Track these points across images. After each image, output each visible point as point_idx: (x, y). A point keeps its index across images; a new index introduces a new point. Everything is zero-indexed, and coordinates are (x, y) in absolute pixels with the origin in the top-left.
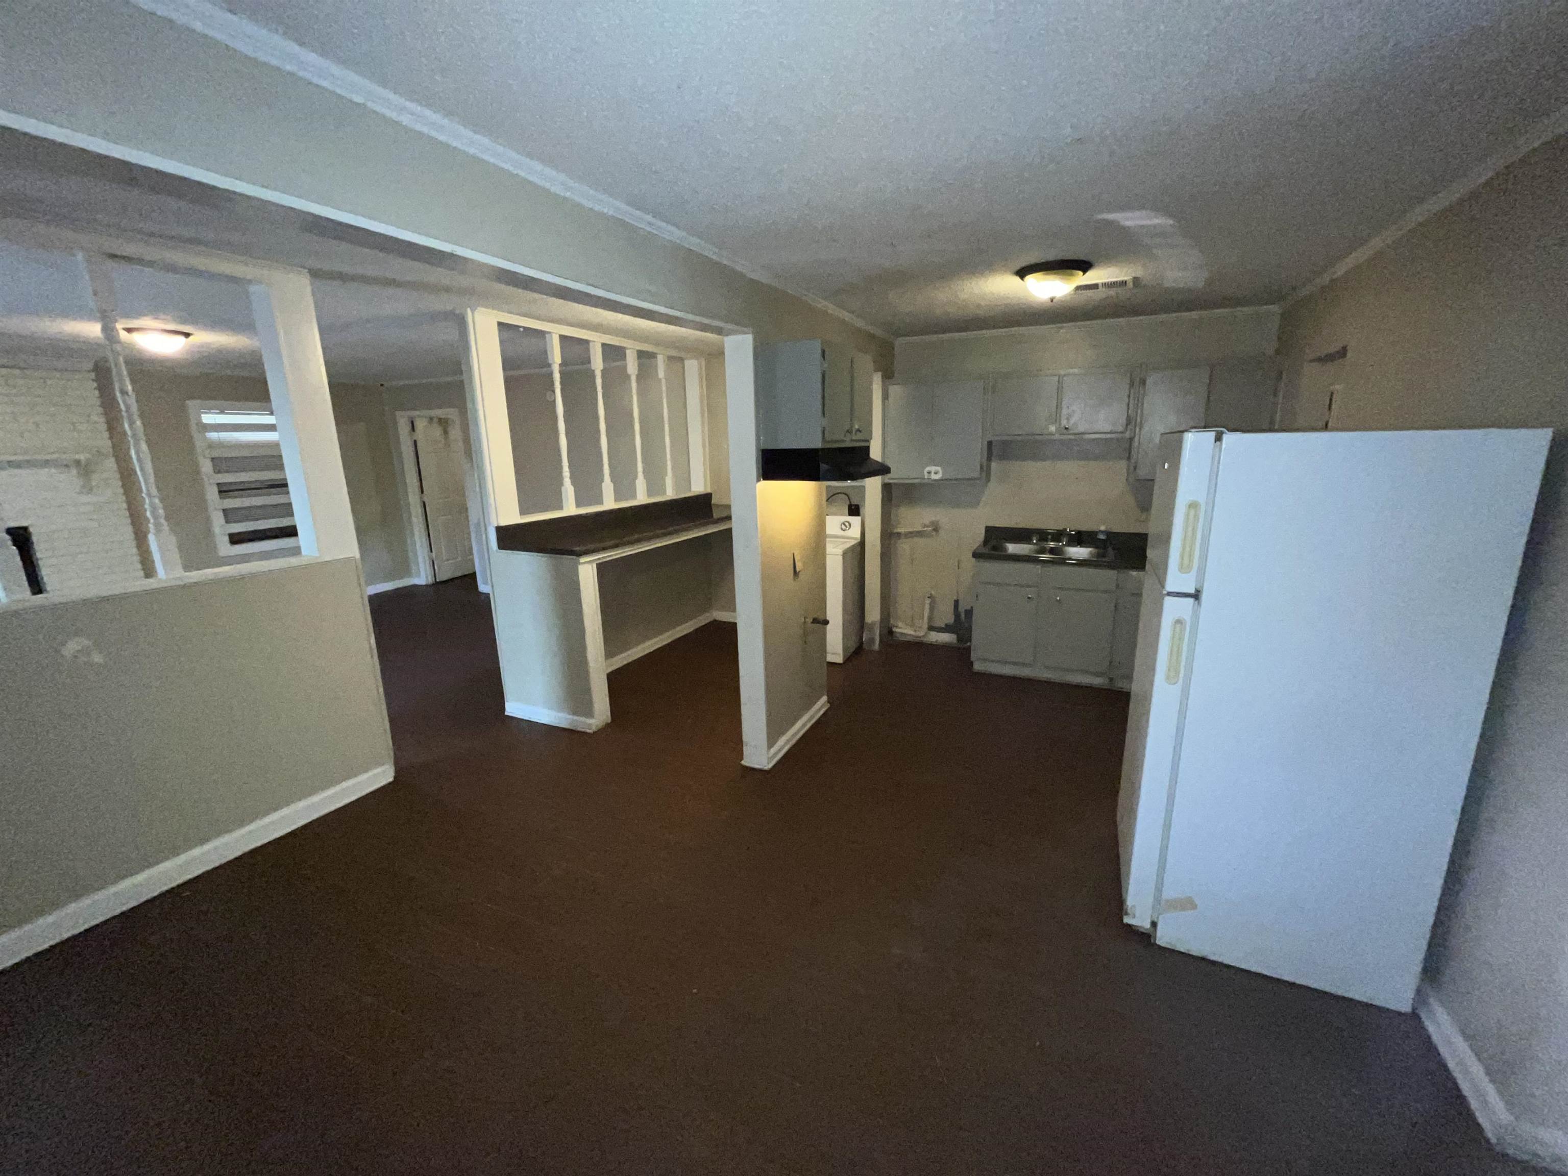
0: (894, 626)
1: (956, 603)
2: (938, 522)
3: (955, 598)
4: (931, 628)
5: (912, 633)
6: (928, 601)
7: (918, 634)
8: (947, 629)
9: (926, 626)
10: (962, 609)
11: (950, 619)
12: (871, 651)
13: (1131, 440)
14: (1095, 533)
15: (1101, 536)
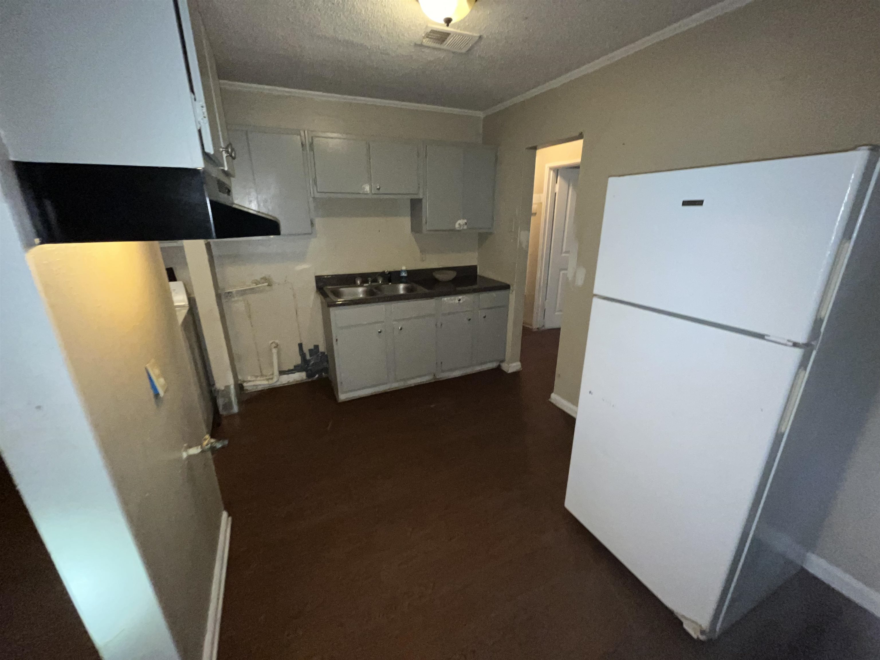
0: (244, 381)
1: (300, 346)
2: (270, 276)
3: (299, 342)
4: (282, 373)
5: (266, 382)
6: (274, 351)
7: (271, 382)
8: (297, 369)
9: (276, 372)
10: (306, 350)
11: (298, 360)
12: (232, 416)
13: (420, 201)
14: (399, 272)
15: (404, 274)
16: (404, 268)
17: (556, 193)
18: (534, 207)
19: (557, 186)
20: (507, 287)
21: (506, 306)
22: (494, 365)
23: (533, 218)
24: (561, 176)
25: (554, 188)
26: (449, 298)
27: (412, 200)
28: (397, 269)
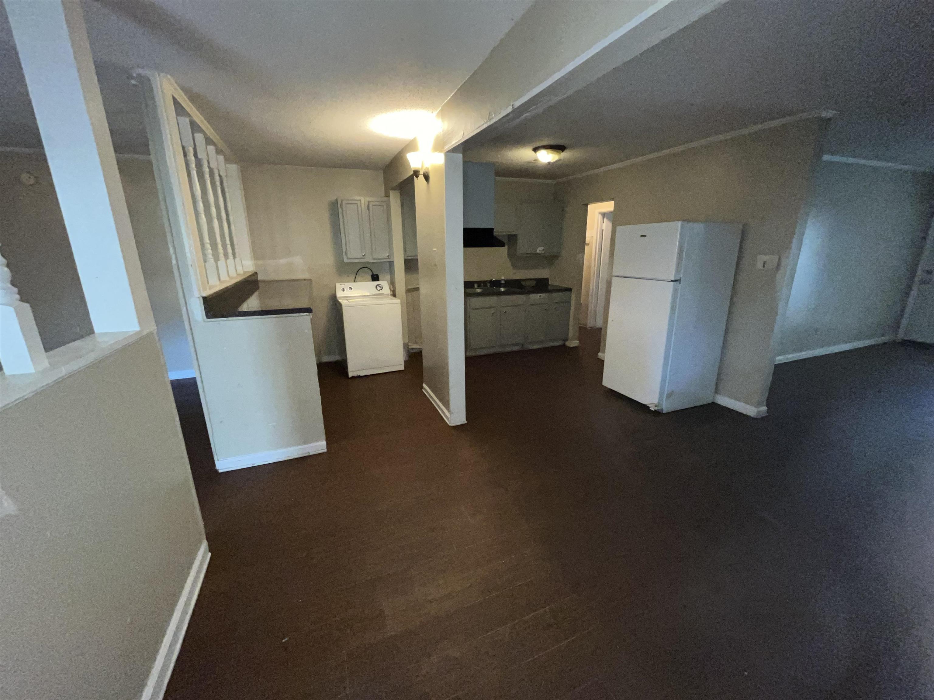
13: (515, 236)
14: (500, 281)
15: (503, 282)
16: (503, 278)
17: (603, 230)
18: (588, 240)
19: (604, 225)
20: (570, 290)
21: (569, 302)
22: (560, 343)
23: (586, 247)
24: (607, 218)
25: (601, 226)
26: (534, 295)
27: (509, 235)
28: (498, 279)
